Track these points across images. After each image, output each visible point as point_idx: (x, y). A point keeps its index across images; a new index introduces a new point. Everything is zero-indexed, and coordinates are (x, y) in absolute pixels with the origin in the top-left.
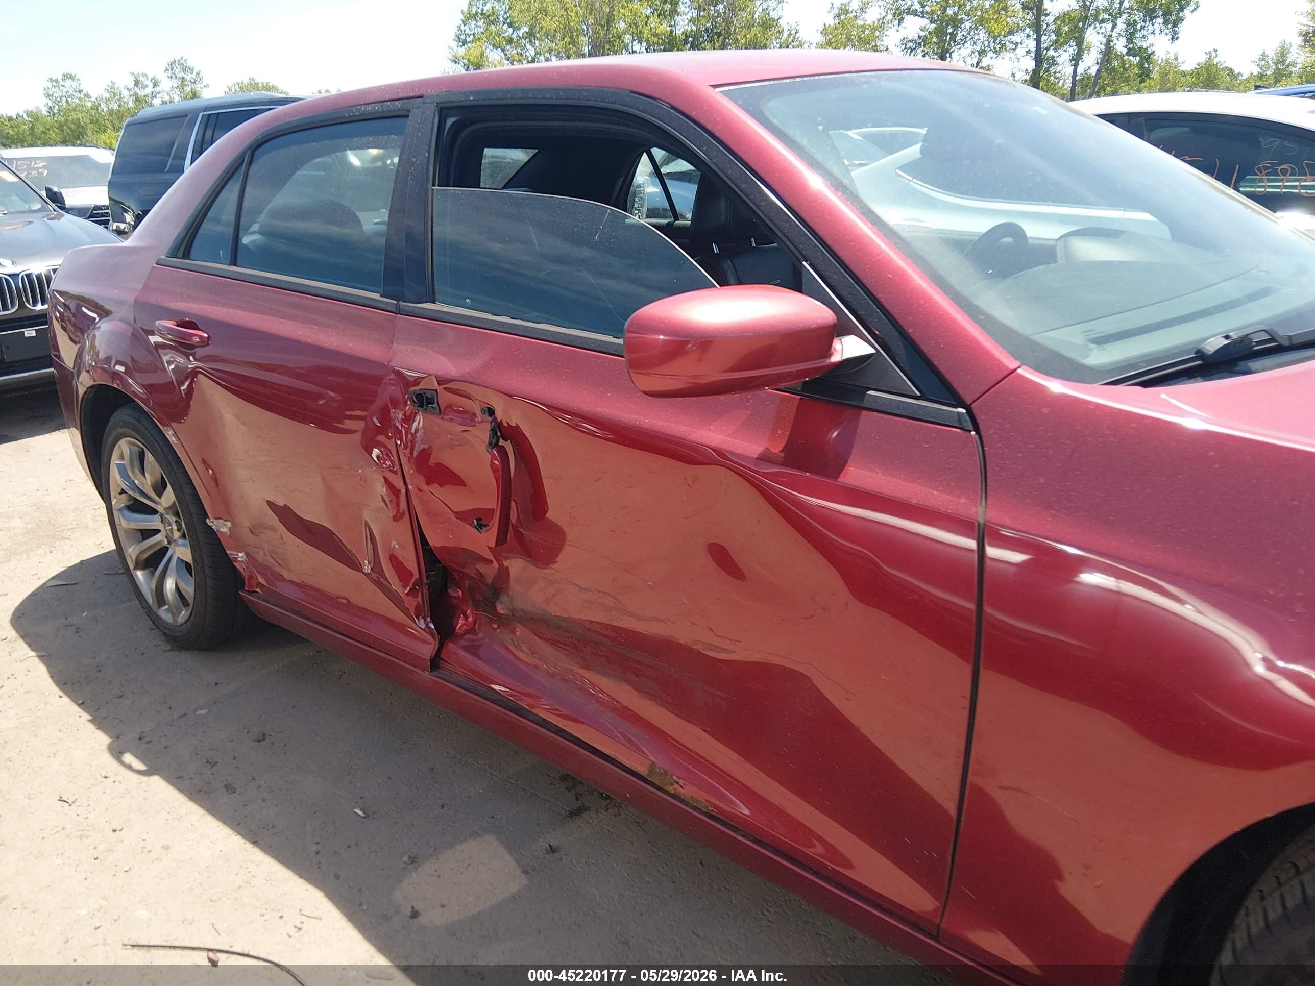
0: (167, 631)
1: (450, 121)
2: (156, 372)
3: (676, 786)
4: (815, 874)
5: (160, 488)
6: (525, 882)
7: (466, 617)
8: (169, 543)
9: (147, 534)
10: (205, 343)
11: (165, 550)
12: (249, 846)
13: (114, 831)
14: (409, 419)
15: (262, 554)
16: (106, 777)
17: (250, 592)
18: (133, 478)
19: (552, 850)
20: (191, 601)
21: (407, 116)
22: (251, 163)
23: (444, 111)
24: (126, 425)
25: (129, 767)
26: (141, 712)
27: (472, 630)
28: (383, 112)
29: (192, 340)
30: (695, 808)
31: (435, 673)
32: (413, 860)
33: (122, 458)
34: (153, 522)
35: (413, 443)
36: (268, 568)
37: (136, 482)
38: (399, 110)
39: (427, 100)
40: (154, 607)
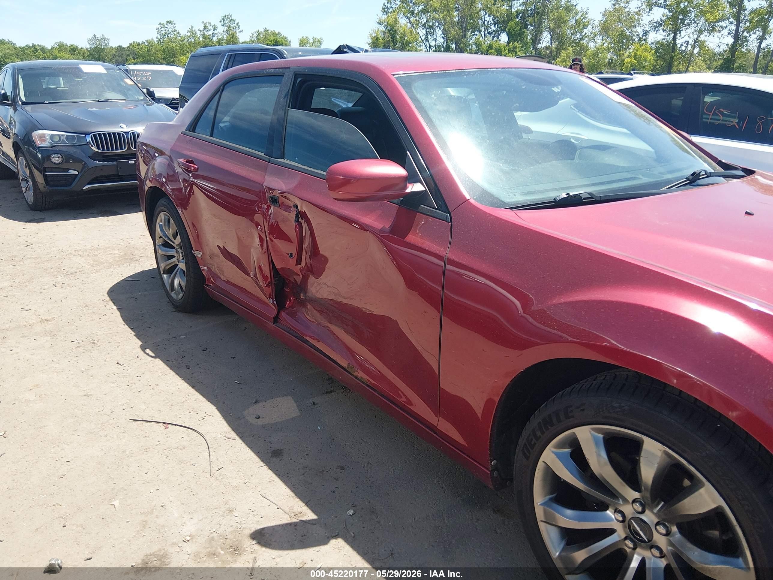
0: (173, 303)
1: (299, 80)
2: (176, 182)
3: (356, 372)
4: (401, 408)
5: (175, 236)
6: (299, 414)
7: (290, 301)
8: (178, 262)
9: (170, 257)
10: (197, 170)
11: (177, 265)
12: (191, 388)
13: (137, 377)
14: (268, 208)
15: (214, 268)
16: (137, 357)
17: (208, 285)
18: (165, 231)
19: (314, 404)
20: (184, 288)
21: (283, 76)
22: (223, 91)
23: (296, 75)
24: (163, 205)
25: (148, 354)
26: (157, 334)
27: (292, 307)
28: (275, 73)
29: (191, 169)
30: (362, 382)
31: (275, 324)
32: (256, 402)
33: (161, 222)
34: (173, 252)
35: (269, 219)
36: (216, 274)
37: (166, 232)
38: (281, 73)
39: (291, 70)
40: (170, 291)
